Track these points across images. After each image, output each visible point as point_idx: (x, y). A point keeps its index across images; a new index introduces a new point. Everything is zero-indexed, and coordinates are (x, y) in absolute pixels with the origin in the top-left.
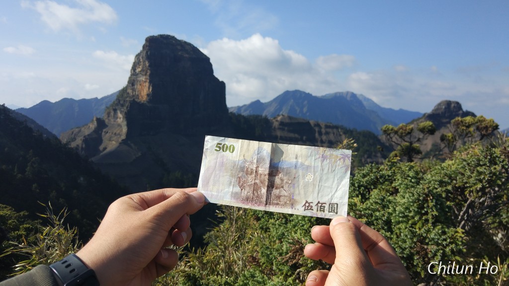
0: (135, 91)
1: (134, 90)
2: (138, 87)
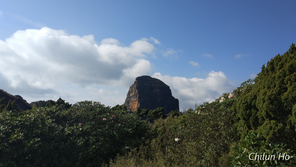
0: (129, 106)
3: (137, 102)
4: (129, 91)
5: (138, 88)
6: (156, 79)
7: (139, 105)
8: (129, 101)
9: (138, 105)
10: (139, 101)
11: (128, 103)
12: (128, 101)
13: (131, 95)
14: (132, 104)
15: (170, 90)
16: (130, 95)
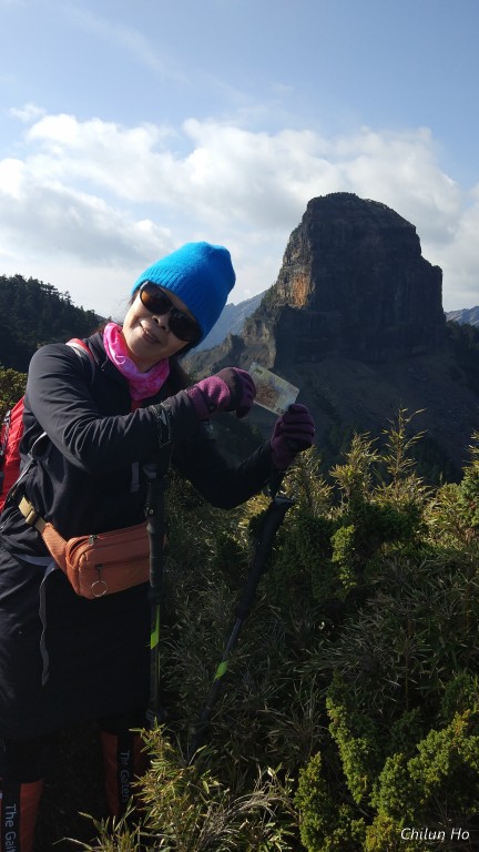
0: (289, 291)
1: (287, 289)
2: (293, 284)
3: (308, 279)
4: (289, 246)
5: (311, 234)
6: (373, 202)
7: (314, 287)
8: (288, 274)
9: (311, 286)
10: (313, 274)
11: (286, 281)
12: (285, 277)
13: (294, 257)
14: (296, 284)
15: (417, 239)
16: (290, 256)
